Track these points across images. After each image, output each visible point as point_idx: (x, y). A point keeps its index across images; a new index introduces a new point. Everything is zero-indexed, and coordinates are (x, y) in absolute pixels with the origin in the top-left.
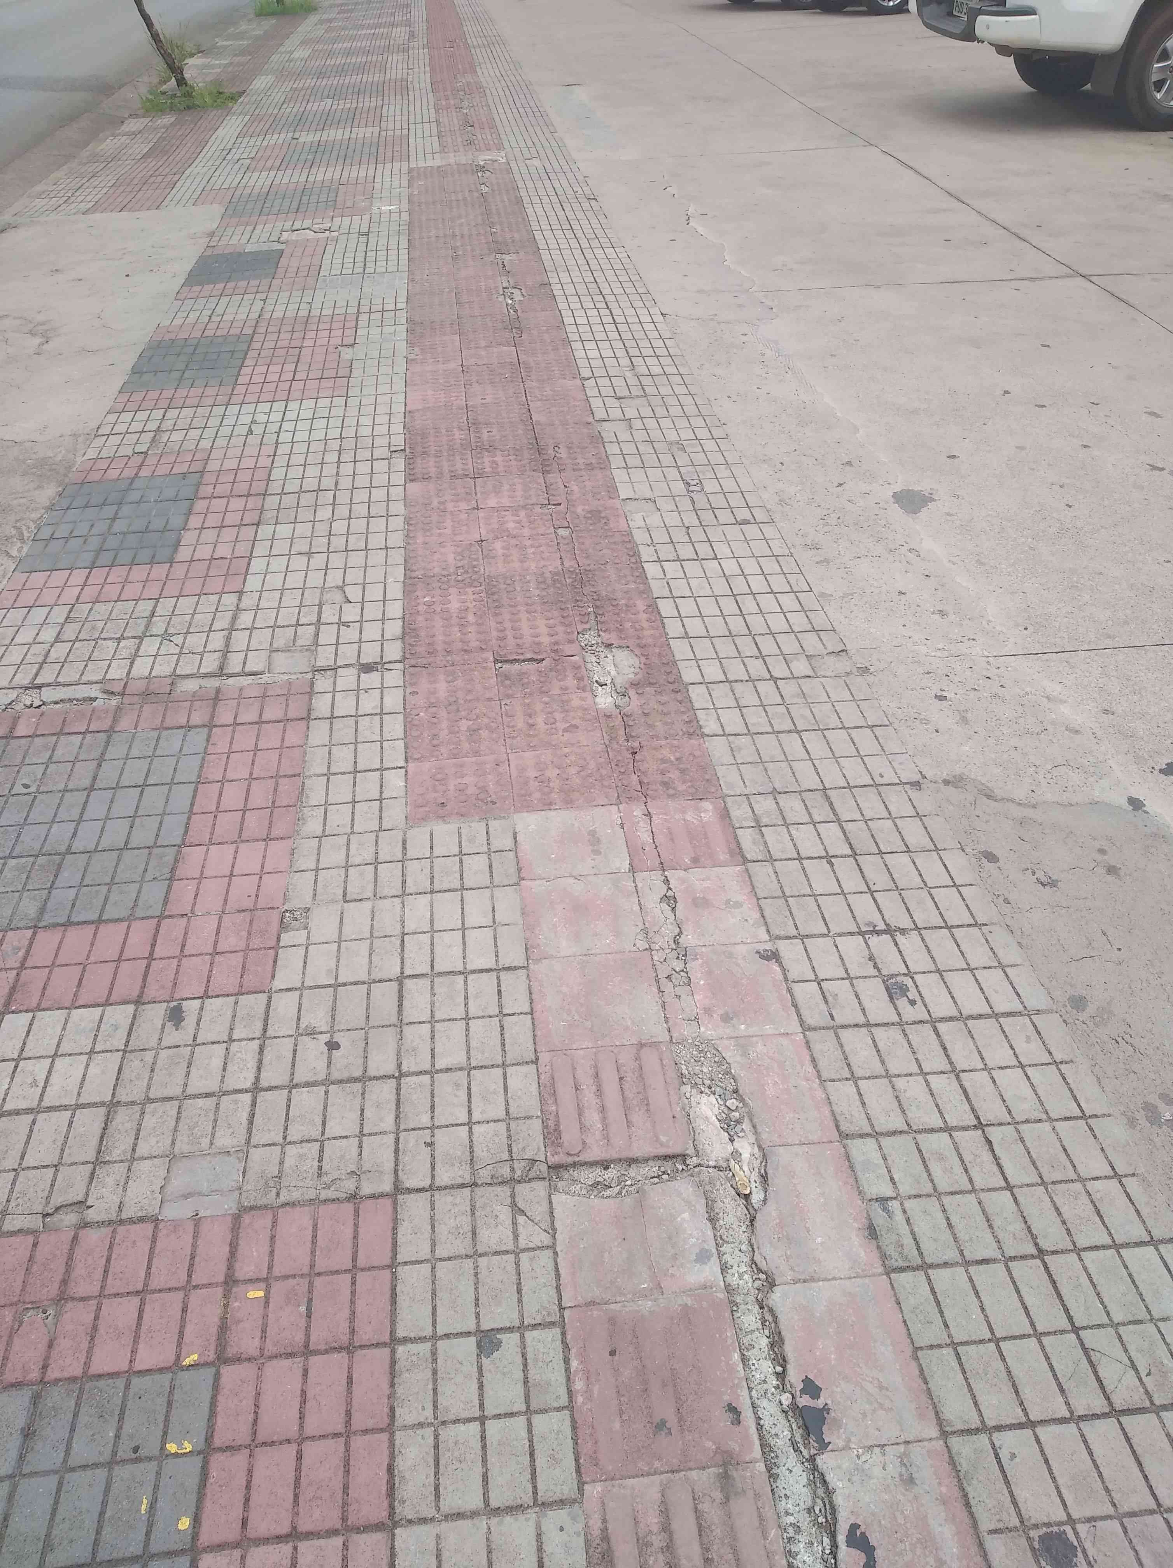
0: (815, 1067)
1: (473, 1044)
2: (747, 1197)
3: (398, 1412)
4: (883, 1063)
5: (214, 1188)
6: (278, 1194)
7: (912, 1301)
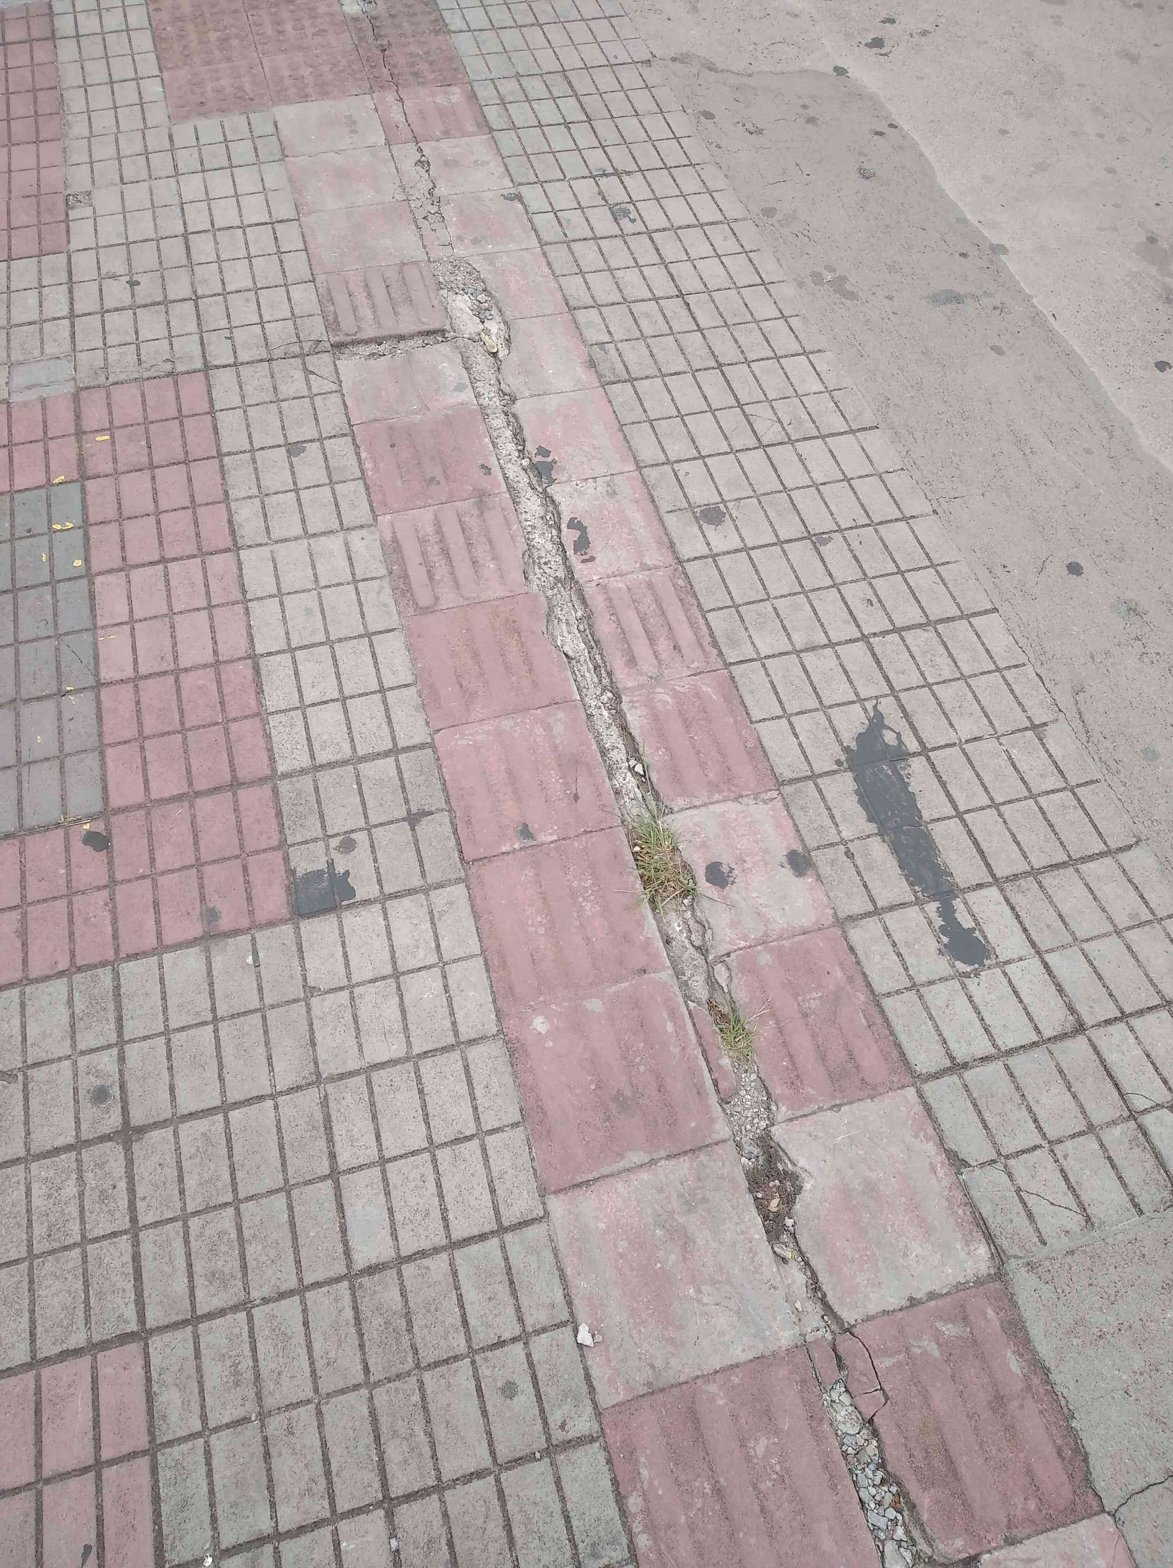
0: (551, 268)
1: (257, 273)
2: (495, 355)
3: (230, 492)
4: (606, 262)
5: (52, 379)
6: (107, 378)
7: (620, 399)
